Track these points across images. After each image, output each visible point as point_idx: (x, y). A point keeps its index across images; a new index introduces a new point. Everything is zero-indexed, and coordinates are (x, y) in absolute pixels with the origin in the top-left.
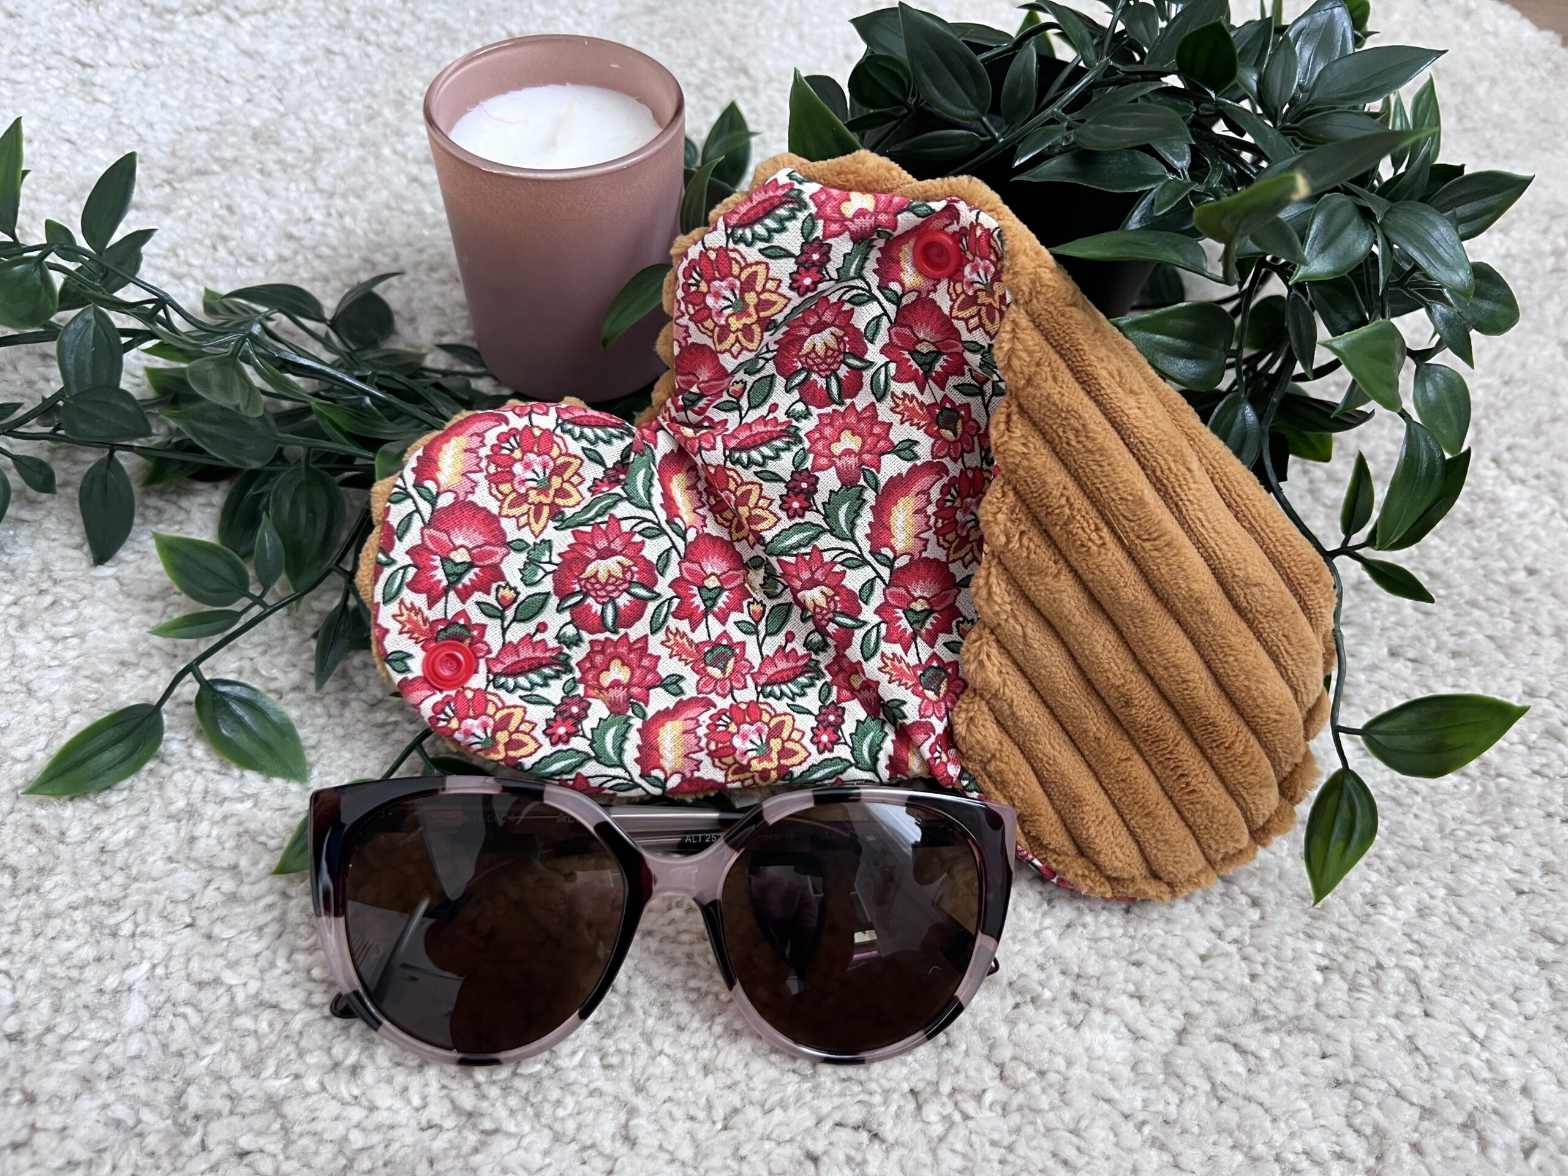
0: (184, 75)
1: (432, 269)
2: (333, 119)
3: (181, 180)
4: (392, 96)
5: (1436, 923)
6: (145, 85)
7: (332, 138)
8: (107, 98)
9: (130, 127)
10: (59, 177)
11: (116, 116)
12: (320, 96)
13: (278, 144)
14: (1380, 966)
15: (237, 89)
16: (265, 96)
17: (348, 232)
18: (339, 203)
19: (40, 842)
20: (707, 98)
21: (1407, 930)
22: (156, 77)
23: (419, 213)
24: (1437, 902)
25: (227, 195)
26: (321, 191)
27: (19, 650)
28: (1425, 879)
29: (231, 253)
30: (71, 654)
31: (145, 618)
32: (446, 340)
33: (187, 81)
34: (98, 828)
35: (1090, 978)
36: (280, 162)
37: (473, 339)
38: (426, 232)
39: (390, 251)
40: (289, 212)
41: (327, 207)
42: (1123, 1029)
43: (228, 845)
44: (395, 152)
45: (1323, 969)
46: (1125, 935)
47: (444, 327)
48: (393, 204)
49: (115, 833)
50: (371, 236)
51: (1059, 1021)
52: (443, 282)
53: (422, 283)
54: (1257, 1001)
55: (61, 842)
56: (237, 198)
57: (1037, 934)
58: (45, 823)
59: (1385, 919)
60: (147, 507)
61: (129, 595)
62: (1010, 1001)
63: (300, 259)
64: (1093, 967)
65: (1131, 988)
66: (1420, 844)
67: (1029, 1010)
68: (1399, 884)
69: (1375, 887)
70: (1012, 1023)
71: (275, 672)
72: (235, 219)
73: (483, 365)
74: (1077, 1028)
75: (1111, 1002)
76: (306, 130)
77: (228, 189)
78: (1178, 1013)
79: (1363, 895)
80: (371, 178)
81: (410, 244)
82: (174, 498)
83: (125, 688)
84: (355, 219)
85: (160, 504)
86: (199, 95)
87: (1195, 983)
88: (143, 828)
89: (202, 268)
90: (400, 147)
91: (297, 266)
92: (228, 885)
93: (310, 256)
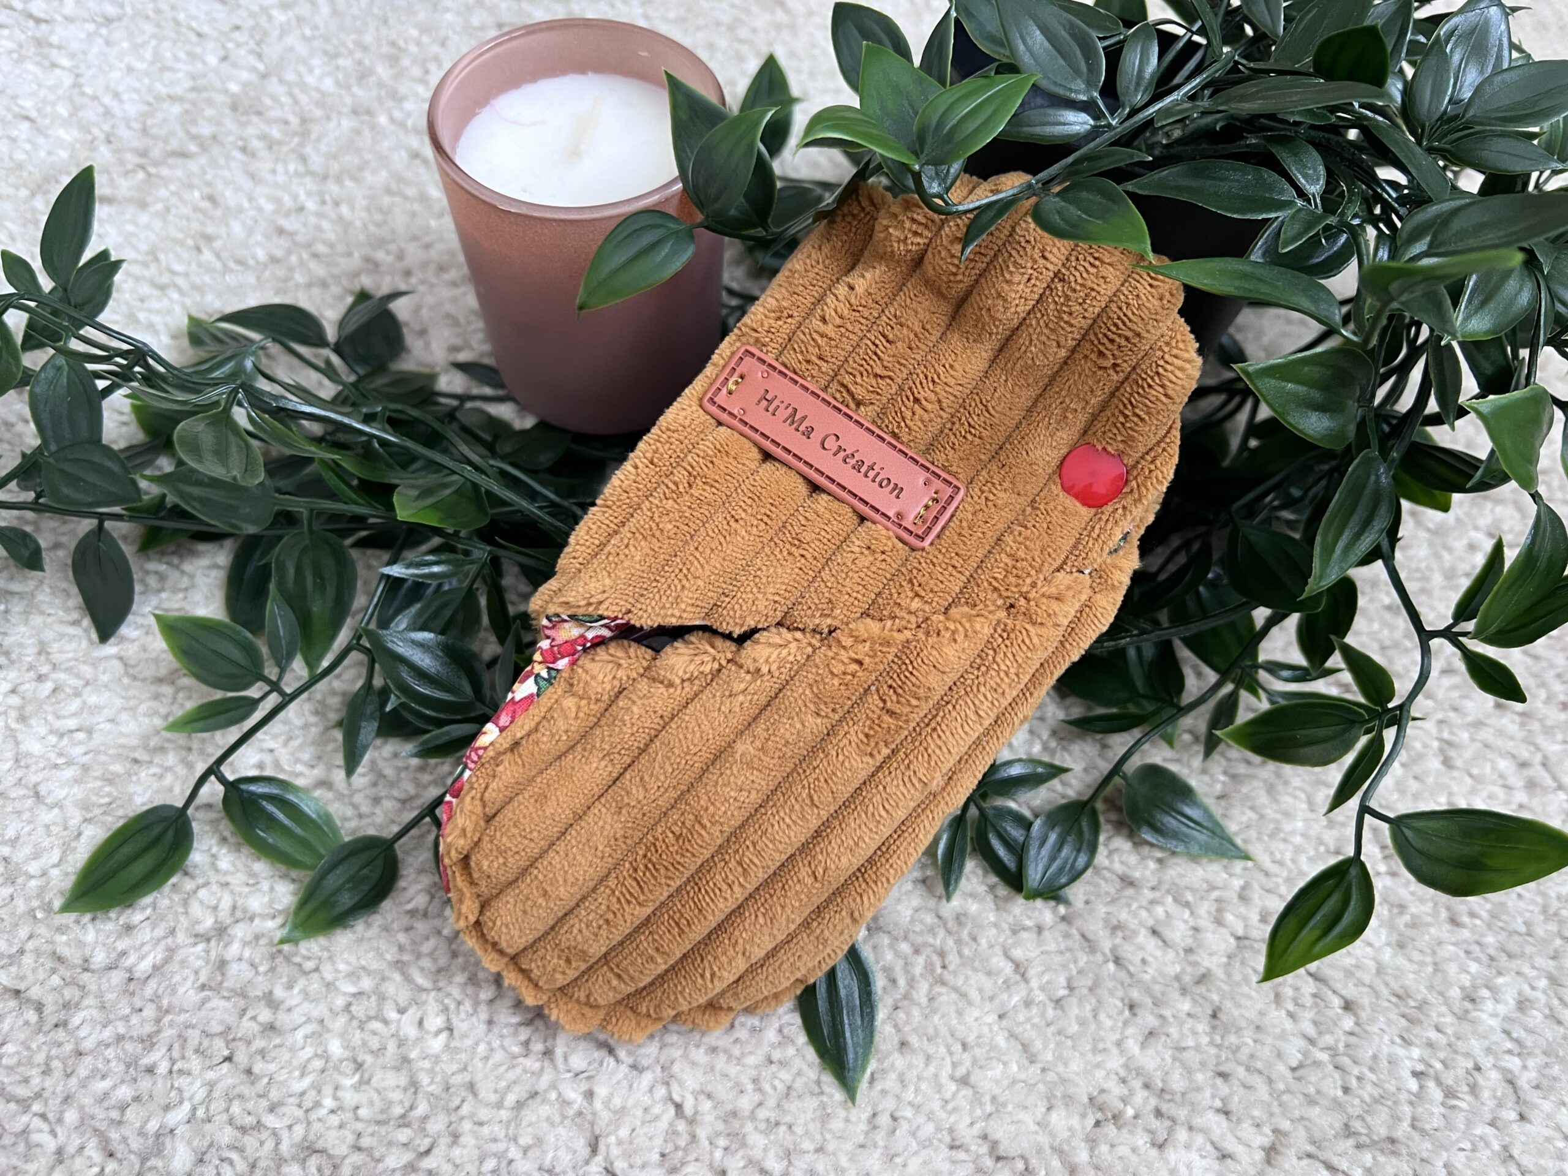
0: (149, 28)
1: (442, 269)
2: (320, 79)
3: (156, 164)
4: (385, 49)
5: (1536, 1017)
6: (108, 43)
7: (320, 104)
8: (65, 62)
9: (95, 98)
10: (20, 166)
11: (77, 85)
12: (302, 49)
13: (259, 113)
14: (1478, 1068)
15: (210, 45)
16: (242, 52)
17: (345, 224)
18: (333, 187)
19: (62, 971)
20: (741, 41)
21: (1507, 1026)
22: (118, 34)
23: (423, 198)
24: (1539, 995)
25: (208, 184)
26: (312, 174)
27: (23, 748)
28: (1527, 970)
29: (218, 255)
30: (78, 750)
31: (154, 704)
32: (463, 357)
33: (154, 36)
34: (124, 953)
35: (1173, 1093)
36: (263, 137)
37: (491, 354)
38: (433, 223)
39: (393, 247)
40: (278, 201)
41: (321, 193)
42: (1209, 1147)
43: (262, 969)
44: (392, 120)
45: (1416, 1074)
46: (1212, 1043)
47: (458, 341)
48: (394, 187)
49: (143, 958)
50: (372, 228)
51: (1142, 1141)
52: (454, 284)
53: (432, 286)
54: (1350, 1117)
55: (86, 970)
56: (220, 186)
57: (1119, 1044)
58: (65, 952)
59: (1484, 1016)
60: (147, 572)
61: (135, 678)
62: (1090, 1121)
63: (294, 259)
64: (1177, 1082)
65: (1218, 1104)
66: (1523, 929)
67: (1110, 1129)
68: (1500, 973)
69: (1474, 978)
70: (1092, 1143)
71: (299, 768)
72: (218, 213)
73: (501, 386)
74: (1161, 1147)
75: (1198, 1121)
76: (291, 95)
77: (209, 177)
78: (1267, 1130)
79: (1462, 988)
80: (368, 156)
81: (415, 238)
82: (176, 560)
83: (139, 789)
84: (352, 209)
85: (163, 567)
86: (168, 54)
87: (1285, 1098)
88: (171, 951)
89: (186, 275)
90: (397, 115)
91: (291, 269)
92: (265, 1015)
93: (305, 256)
